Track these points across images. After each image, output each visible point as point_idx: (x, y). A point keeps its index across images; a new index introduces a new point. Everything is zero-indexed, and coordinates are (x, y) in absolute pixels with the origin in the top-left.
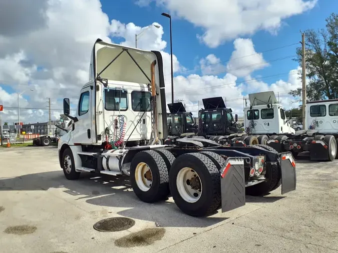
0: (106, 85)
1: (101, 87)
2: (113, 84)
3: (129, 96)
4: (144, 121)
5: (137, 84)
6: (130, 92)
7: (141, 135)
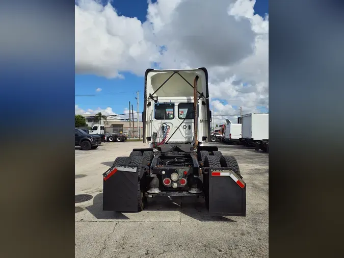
0: (156, 101)
1: (153, 103)
2: (162, 100)
3: (176, 108)
4: (190, 127)
5: (185, 98)
6: (177, 104)
7: (186, 138)
